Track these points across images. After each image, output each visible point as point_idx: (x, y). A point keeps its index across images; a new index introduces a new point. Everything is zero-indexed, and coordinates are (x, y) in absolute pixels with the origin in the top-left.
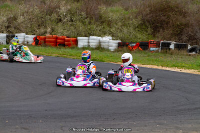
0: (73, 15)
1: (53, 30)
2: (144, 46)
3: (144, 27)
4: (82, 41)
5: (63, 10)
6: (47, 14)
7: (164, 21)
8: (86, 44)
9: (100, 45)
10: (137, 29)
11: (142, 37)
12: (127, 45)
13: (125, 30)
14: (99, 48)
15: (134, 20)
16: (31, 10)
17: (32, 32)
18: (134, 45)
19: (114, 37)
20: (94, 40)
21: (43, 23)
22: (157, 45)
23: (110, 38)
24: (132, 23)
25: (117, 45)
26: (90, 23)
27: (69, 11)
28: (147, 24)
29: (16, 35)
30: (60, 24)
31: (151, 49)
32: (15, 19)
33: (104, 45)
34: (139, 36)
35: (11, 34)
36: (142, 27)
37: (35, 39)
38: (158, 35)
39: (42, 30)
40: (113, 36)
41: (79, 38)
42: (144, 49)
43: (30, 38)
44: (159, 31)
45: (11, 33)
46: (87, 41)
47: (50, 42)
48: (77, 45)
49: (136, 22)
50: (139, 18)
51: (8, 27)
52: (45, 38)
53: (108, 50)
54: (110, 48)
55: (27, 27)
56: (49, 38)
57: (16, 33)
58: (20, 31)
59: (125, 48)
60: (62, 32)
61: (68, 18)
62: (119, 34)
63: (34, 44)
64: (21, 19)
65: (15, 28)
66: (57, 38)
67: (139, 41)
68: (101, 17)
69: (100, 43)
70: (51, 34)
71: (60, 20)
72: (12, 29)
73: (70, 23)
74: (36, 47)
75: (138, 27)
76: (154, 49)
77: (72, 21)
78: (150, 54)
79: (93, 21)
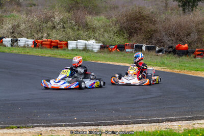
0: (65, 23)
1: (48, 35)
2: (121, 48)
3: (121, 32)
4: (72, 44)
5: (57, 19)
6: (43, 23)
7: (138, 28)
8: (75, 46)
9: (86, 47)
10: (116, 34)
11: (120, 41)
12: (107, 47)
13: (106, 35)
14: (85, 49)
15: (113, 27)
16: (31, 19)
17: (32, 37)
18: (113, 47)
19: (98, 40)
20: (81, 43)
21: (40, 30)
22: (132, 47)
23: (94, 41)
24: (112, 30)
25: (99, 47)
26: (78, 30)
27: (62, 19)
28: (124, 30)
29: (19, 39)
30: (54, 30)
31: (127, 50)
32: (18, 26)
33: (89, 47)
34: (117, 39)
35: (15, 39)
36: (119, 33)
37: (34, 43)
38: (132, 39)
39: (40, 35)
40: (96, 40)
41: (69, 42)
42: (121, 50)
43: (30, 42)
44: (133, 36)
45: (15, 37)
46: (75, 44)
47: (46, 45)
48: (67, 47)
49: (115, 29)
50: (118, 25)
51: (13, 33)
52: (42, 42)
53: (92, 51)
54: (94, 50)
55: (28, 32)
56: (45, 41)
57: (19, 37)
58: (22, 36)
59: (106, 50)
60: (55, 36)
61: (61, 26)
62: (101, 39)
63: (33, 46)
64: (23, 26)
65: (18, 34)
66: (51, 42)
67: (117, 44)
68: (87, 25)
69: (86, 45)
70: (46, 38)
71: (54, 27)
72: (16, 35)
73: (62, 30)
74: (35, 49)
75: (116, 33)
76: (129, 50)
77: (64, 28)
78: (126, 54)
79: (80, 28)
